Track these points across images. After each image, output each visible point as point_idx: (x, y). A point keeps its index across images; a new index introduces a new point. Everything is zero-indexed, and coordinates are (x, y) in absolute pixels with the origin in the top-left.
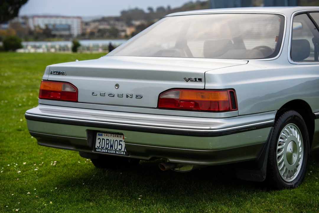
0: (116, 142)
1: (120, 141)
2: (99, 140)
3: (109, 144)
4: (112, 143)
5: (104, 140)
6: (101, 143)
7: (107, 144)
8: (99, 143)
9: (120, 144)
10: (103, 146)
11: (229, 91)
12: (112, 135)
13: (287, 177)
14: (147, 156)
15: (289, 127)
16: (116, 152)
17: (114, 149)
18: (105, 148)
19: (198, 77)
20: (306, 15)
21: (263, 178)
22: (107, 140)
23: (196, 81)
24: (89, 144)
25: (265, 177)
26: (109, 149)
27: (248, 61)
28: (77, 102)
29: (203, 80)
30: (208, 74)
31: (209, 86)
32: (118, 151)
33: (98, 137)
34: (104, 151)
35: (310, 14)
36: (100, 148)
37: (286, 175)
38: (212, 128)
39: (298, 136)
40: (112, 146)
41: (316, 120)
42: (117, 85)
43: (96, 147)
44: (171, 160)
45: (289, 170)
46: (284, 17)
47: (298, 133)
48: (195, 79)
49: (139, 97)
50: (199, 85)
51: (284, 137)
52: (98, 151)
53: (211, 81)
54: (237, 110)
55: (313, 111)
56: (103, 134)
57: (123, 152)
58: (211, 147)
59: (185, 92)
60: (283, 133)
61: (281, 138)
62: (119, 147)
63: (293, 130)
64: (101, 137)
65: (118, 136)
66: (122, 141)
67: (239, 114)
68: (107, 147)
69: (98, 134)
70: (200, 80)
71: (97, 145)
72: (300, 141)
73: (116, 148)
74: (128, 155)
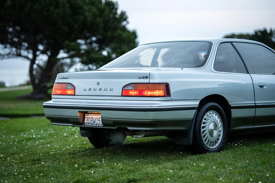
0: (97, 119)
1: (99, 118)
2: (87, 118)
3: (93, 121)
4: (94, 119)
5: (89, 119)
6: (88, 120)
7: (91, 120)
8: (87, 120)
9: (99, 120)
10: (89, 122)
11: (164, 84)
12: (95, 115)
13: (210, 146)
14: (115, 126)
15: (212, 113)
16: (96, 125)
17: (95, 124)
18: (90, 123)
19: (145, 76)
20: (230, 43)
21: (191, 143)
22: (91, 118)
23: (144, 78)
24: (81, 121)
25: (191, 142)
26: (93, 123)
27: (183, 69)
28: (74, 95)
29: (149, 77)
30: (151, 74)
31: (152, 81)
32: (98, 125)
33: (86, 116)
34: (90, 125)
35: (233, 43)
36: (87, 123)
37: (209, 144)
38: (152, 106)
39: (219, 119)
40: (94, 122)
41: (232, 110)
42: (98, 83)
43: (85, 123)
44: (129, 128)
45: (211, 141)
46: (212, 43)
47: (218, 118)
48: (144, 77)
49: (111, 90)
50: (146, 81)
51: (207, 119)
52: (86, 126)
53: (153, 78)
54: (170, 96)
55: (230, 104)
56: (89, 114)
57: (101, 125)
58: (151, 118)
59: (138, 85)
60: (207, 116)
61: (205, 119)
62: (99, 122)
63: (214, 115)
64: (88, 117)
65: (98, 115)
66: (100, 118)
67: (172, 99)
68: (91, 123)
69: (86, 114)
70: (147, 77)
71: (86, 121)
72: (220, 123)
73: (96, 123)
74: (104, 127)
